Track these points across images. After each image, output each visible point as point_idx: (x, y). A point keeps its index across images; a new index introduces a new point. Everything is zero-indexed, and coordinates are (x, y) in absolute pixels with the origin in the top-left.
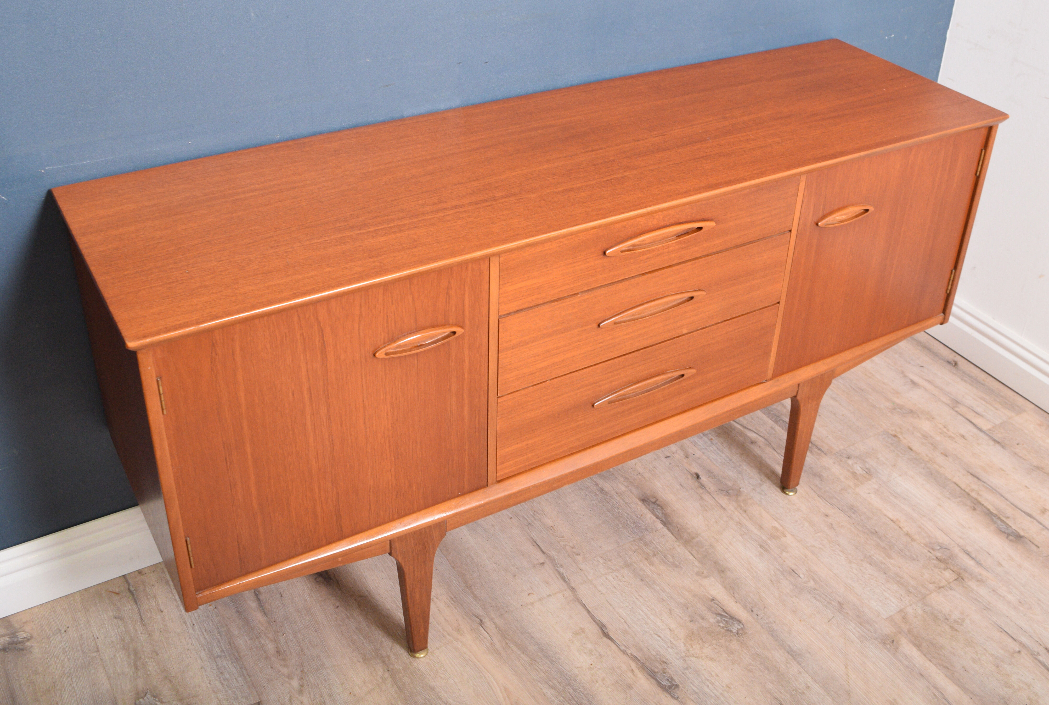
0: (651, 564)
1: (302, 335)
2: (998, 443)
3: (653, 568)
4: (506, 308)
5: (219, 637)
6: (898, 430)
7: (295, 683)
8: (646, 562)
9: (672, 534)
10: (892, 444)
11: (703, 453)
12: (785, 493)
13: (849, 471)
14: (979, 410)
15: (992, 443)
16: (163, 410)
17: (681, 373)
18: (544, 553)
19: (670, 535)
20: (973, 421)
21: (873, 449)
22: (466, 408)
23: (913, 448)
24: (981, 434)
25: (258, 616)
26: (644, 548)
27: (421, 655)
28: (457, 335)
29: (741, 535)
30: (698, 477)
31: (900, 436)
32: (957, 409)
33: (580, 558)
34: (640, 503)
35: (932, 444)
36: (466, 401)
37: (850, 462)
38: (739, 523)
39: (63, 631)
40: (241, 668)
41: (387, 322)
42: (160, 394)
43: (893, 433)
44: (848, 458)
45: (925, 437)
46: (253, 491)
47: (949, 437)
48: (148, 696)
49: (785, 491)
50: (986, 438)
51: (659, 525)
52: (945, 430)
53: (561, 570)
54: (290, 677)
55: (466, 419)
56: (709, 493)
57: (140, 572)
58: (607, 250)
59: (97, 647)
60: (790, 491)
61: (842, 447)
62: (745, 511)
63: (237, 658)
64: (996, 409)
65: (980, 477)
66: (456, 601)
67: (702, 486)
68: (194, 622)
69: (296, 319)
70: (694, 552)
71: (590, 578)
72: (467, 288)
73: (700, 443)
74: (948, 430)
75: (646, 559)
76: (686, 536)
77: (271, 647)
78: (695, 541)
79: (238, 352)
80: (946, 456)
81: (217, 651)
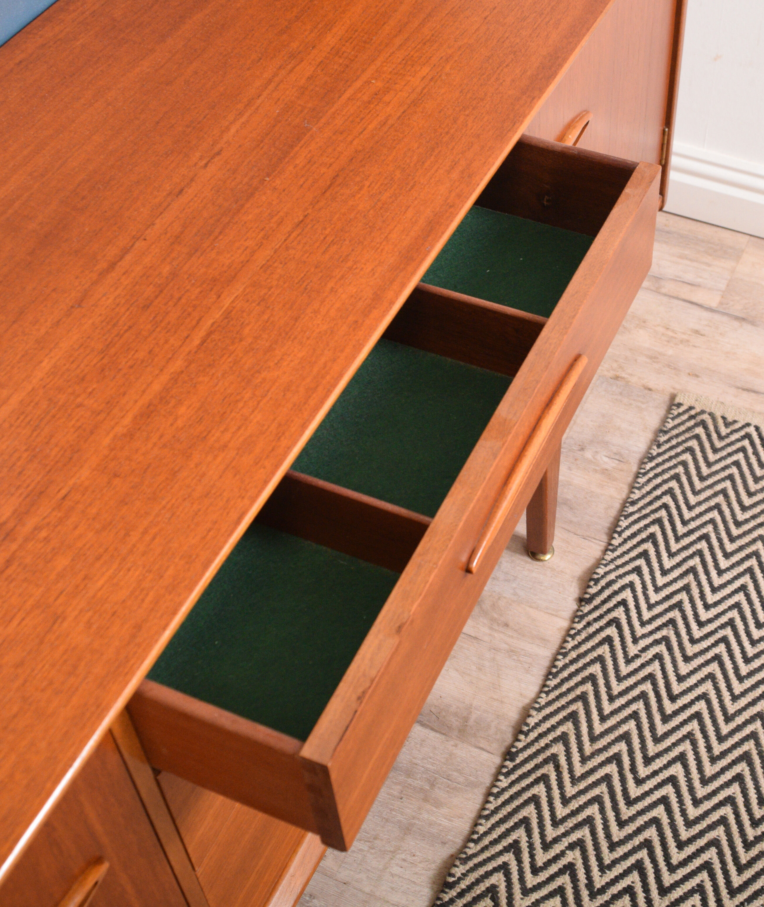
0: (438, 804)
2: (743, 319)
3: (444, 810)
6: (615, 365)
8: (428, 806)
9: (432, 729)
10: (621, 394)
12: (539, 560)
13: (596, 471)
14: (689, 277)
15: (736, 324)
19: (432, 734)
20: (694, 300)
21: (603, 416)
23: (651, 385)
24: (716, 316)
26: (410, 781)
31: (623, 375)
32: (663, 290)
35: (669, 366)
37: (588, 454)
38: (512, 652)
43: (611, 374)
44: (582, 449)
45: (654, 358)
47: (682, 341)
49: (538, 557)
50: (725, 319)
52: (670, 333)
60: (545, 554)
62: (506, 625)
64: (709, 265)
65: (756, 388)
70: (483, 744)
71: (367, 889)
74: (673, 331)
75: (426, 800)
76: (455, 722)
78: (471, 722)
80: (697, 376)
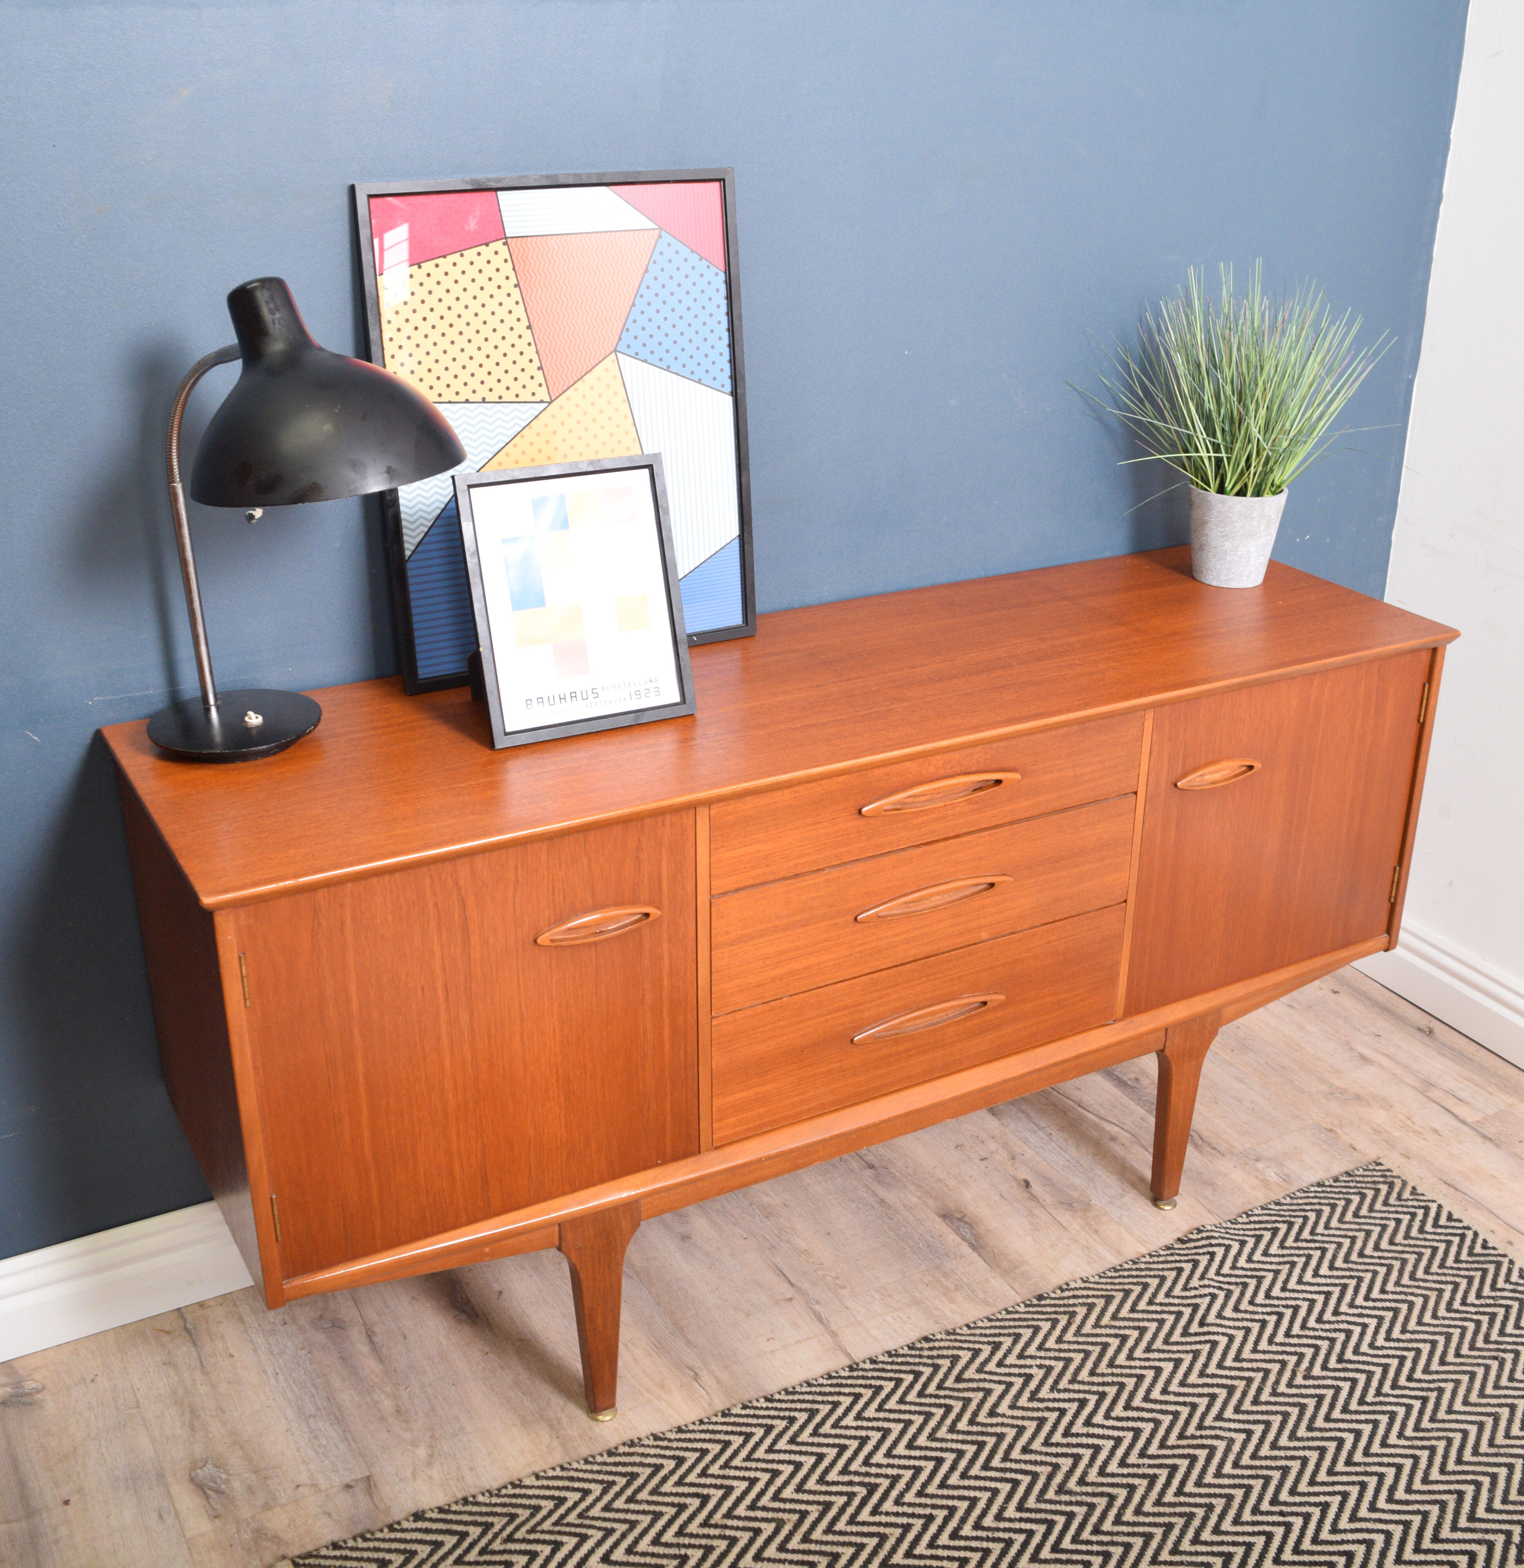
0: (952, 1301)
1: (436, 905)
2: (1490, 1139)
3: (954, 1307)
4: (720, 885)
5: (314, 1391)
6: (1336, 1122)
7: (422, 1452)
8: (943, 1298)
9: (985, 1260)
10: (1325, 1141)
11: (1037, 1153)
12: (1156, 1206)
13: (1257, 1177)
14: (1463, 1095)
15: (1481, 1140)
16: (245, 1000)
17: (983, 999)
18: (792, 1285)
19: (983, 1263)
20: (1453, 1110)
21: (1296, 1148)
22: (667, 1030)
23: (1358, 1147)
24: (1465, 1128)
25: (370, 1365)
26: (942, 1279)
27: (606, 1417)
28: (651, 918)
29: (1089, 1263)
30: (1027, 1184)
31: (1339, 1131)
32: (1429, 1094)
33: (845, 1293)
34: (939, 1220)
35: (1387, 1142)
36: (666, 1020)
37: (1260, 1165)
38: (1087, 1248)
39: (89, 1380)
40: (344, 1432)
41: (553, 893)
42: (242, 977)
43: (1329, 1126)
44: (1258, 1160)
45: (1377, 1131)
46: (366, 1133)
47: (1414, 1132)
48: (209, 1466)
49: (1158, 1203)
50: (1472, 1133)
51: (966, 1249)
52: (1408, 1122)
53: (817, 1308)
54: (414, 1444)
55: (667, 1047)
56: (1044, 1207)
57: (201, 1305)
58: (864, 806)
59: (138, 1402)
60: (1166, 1204)
61: (1248, 1145)
62: (1096, 1232)
63: (339, 1419)
64: (1491, 1094)
65: (1459, 1187)
66: (660, 1347)
67: (1034, 1197)
68: (278, 1371)
69: (427, 881)
70: (1016, 1286)
71: (859, 1319)
72: (664, 851)
73: (1033, 1139)
74: (1413, 1123)
75: (945, 1295)
76: (1005, 1264)
77: (387, 1405)
78: (1018, 1271)
79: (349, 923)
80: (1408, 1158)
81: (310, 1409)
